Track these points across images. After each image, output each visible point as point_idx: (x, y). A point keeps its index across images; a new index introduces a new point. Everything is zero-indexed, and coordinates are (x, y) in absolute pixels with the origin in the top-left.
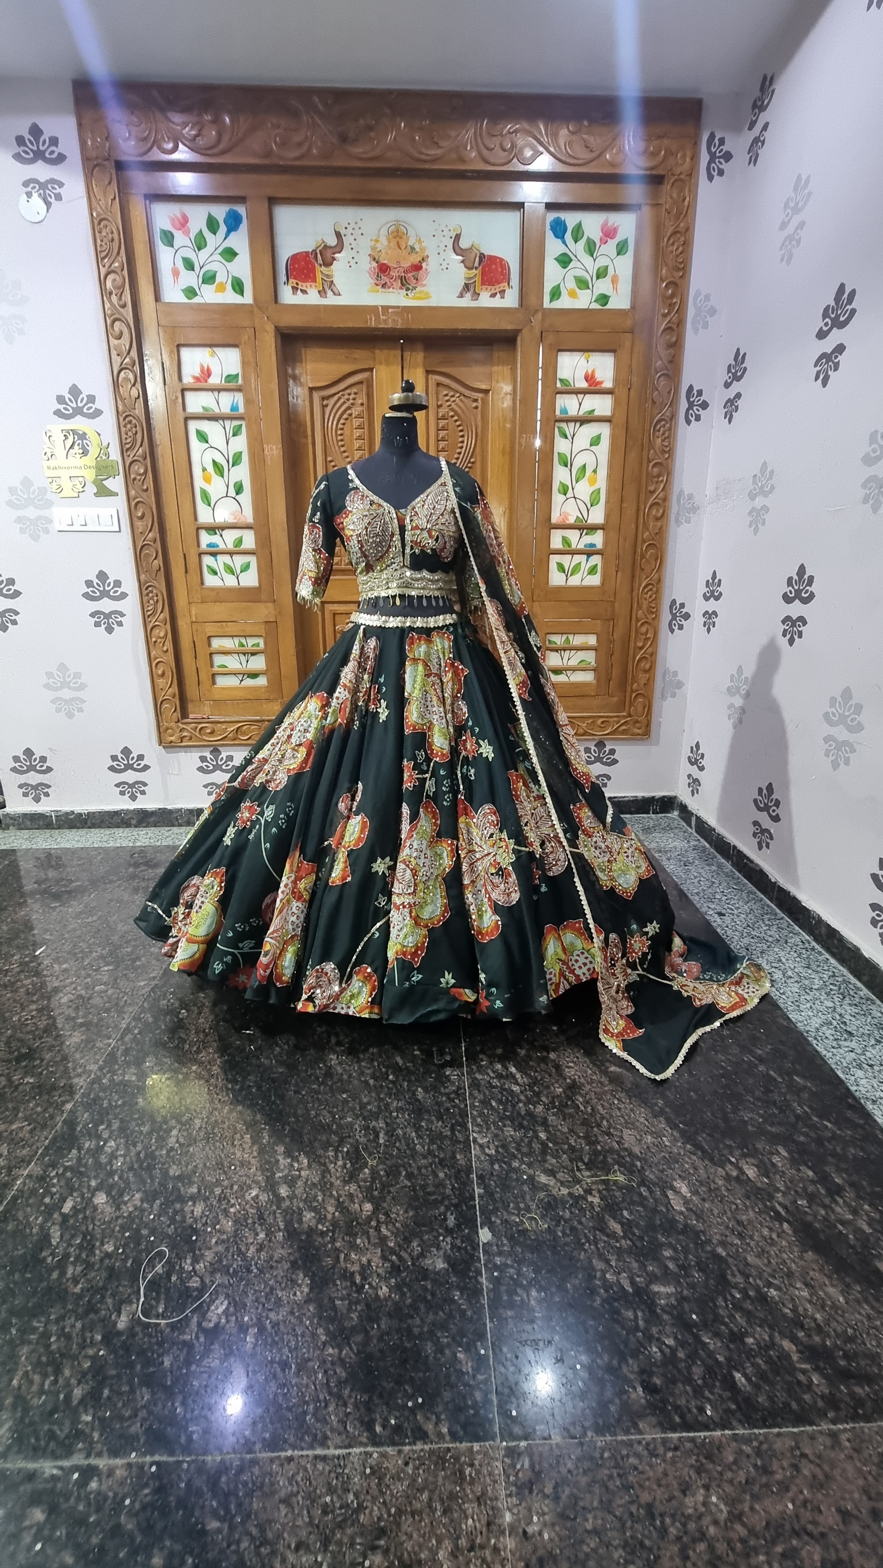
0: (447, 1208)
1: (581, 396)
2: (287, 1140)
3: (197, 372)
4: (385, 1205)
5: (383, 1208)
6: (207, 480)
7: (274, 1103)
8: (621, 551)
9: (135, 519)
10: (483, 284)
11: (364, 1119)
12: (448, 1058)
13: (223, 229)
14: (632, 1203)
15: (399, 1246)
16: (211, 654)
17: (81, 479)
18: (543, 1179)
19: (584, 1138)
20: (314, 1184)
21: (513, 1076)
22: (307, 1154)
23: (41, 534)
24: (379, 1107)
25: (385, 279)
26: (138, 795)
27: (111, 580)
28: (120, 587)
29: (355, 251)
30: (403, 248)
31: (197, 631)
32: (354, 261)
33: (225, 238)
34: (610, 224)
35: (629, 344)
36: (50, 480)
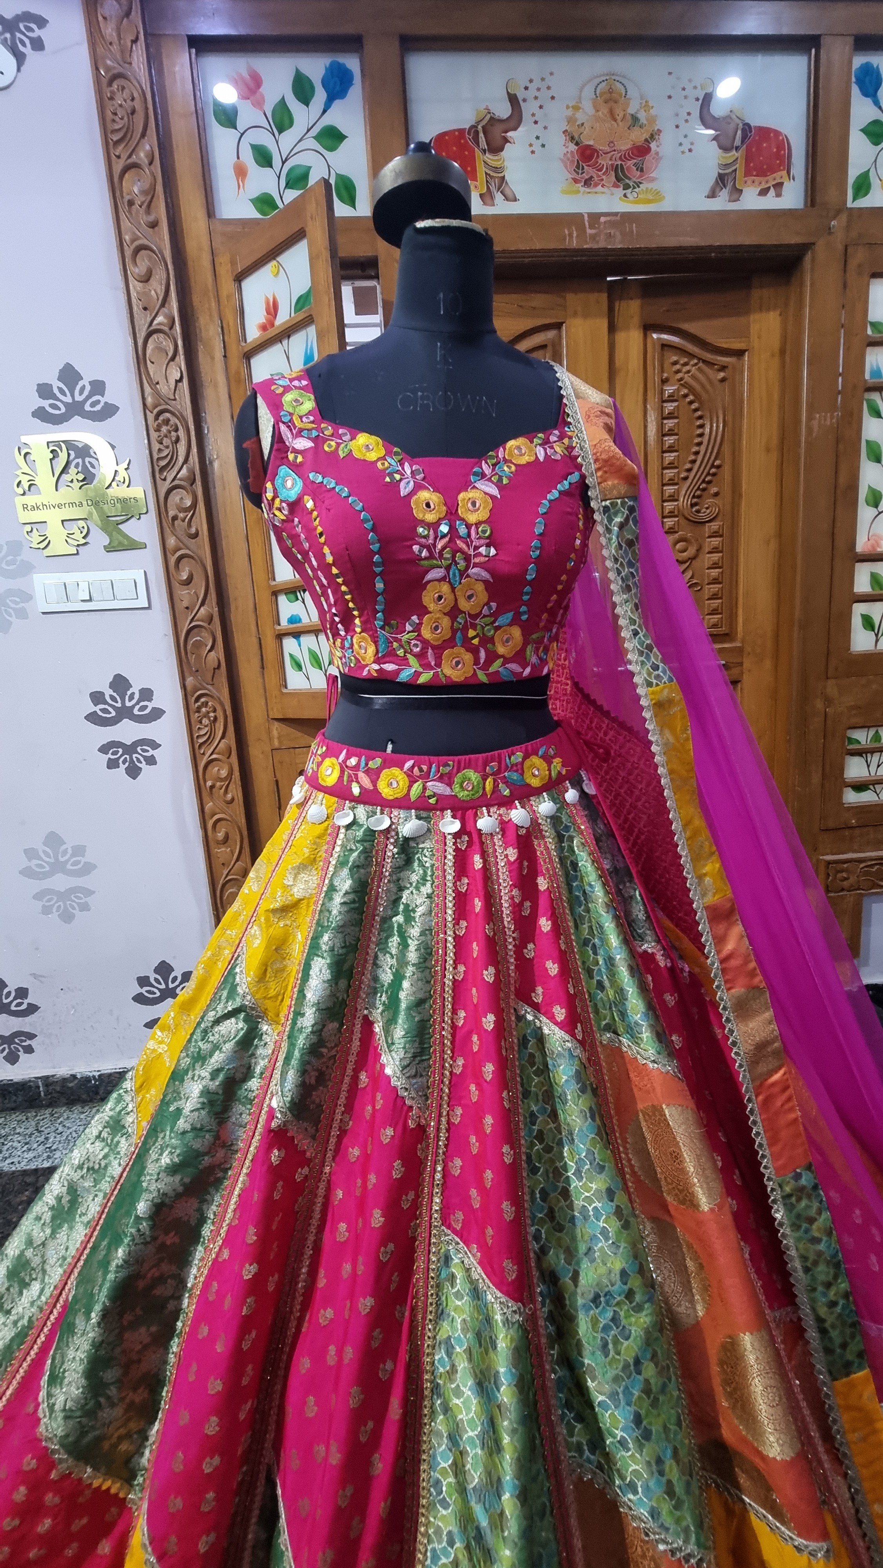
9: (176, 585)
10: (748, 173)
13: (320, 96)
17: (82, 523)
23: (13, 619)
25: (589, 171)
27: (135, 689)
28: (150, 700)
29: (540, 125)
30: (619, 118)
31: (281, 763)
32: (540, 142)
33: (324, 111)
36: (28, 528)
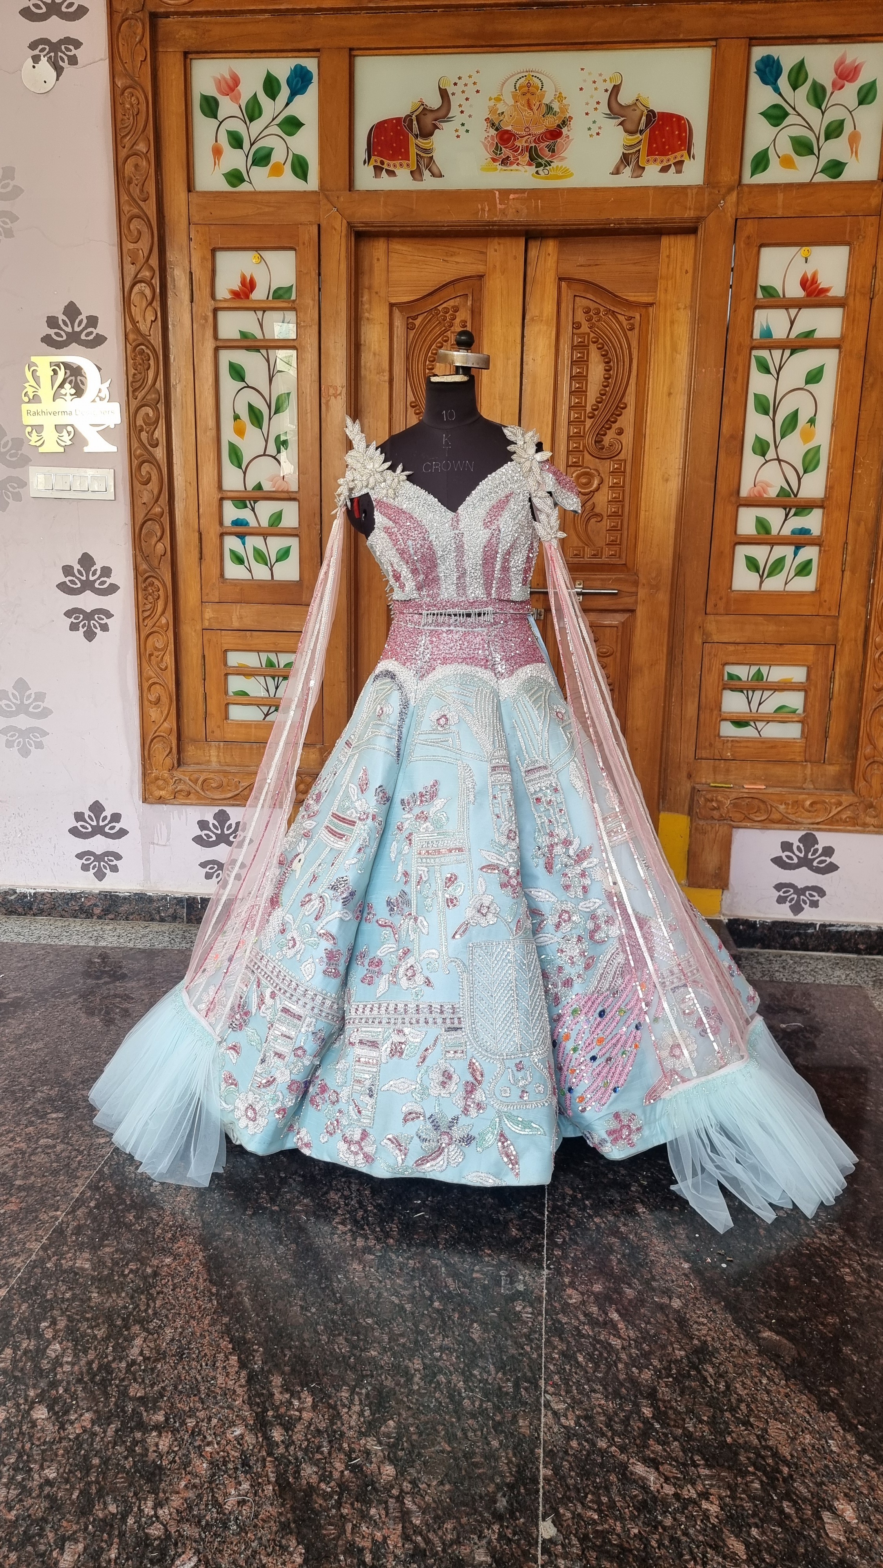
0: (499, 1488)
1: (793, 312)
2: (287, 1369)
3: (236, 285)
4: (412, 1470)
5: (409, 1474)
6: (240, 432)
7: (272, 1319)
8: (850, 541)
9: (136, 484)
10: (650, 153)
11: (394, 1355)
12: (521, 1287)
13: (285, 91)
14: (766, 1519)
15: (427, 1525)
16: (226, 675)
17: (70, 429)
18: (640, 1469)
19: (708, 1423)
20: (318, 1431)
21: (614, 1326)
22: (312, 1392)
23: (10, 501)
24: (416, 1342)
25: (506, 152)
26: (108, 871)
27: (98, 567)
28: (109, 577)
29: (466, 114)
30: (535, 108)
31: (209, 641)
32: (465, 128)
33: (287, 104)
34: (848, 61)
35: (871, 231)
36: (29, 429)
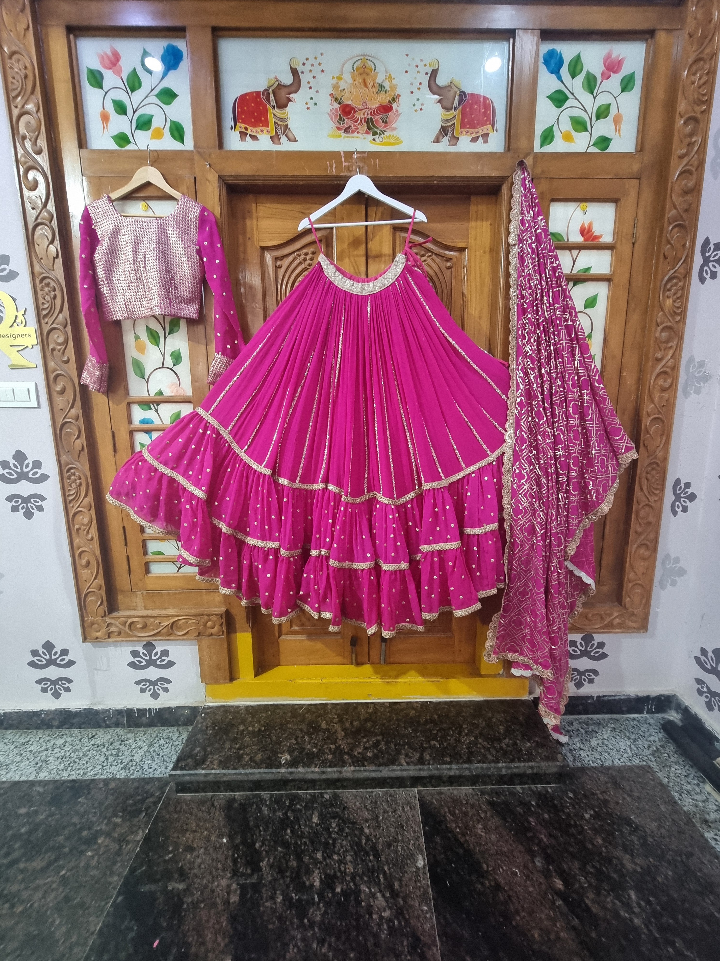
1: (575, 252)
9: (54, 394)
10: (462, 126)
16: (145, 540)
25: (348, 122)
26: (62, 692)
27: (30, 461)
28: (40, 468)
29: (313, 90)
30: (370, 86)
32: (313, 102)
33: (163, 78)
34: (614, 56)
35: (633, 192)
